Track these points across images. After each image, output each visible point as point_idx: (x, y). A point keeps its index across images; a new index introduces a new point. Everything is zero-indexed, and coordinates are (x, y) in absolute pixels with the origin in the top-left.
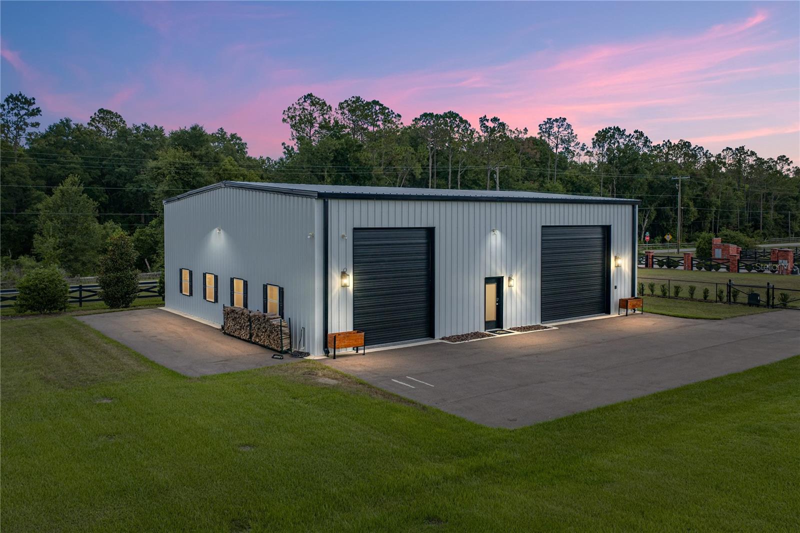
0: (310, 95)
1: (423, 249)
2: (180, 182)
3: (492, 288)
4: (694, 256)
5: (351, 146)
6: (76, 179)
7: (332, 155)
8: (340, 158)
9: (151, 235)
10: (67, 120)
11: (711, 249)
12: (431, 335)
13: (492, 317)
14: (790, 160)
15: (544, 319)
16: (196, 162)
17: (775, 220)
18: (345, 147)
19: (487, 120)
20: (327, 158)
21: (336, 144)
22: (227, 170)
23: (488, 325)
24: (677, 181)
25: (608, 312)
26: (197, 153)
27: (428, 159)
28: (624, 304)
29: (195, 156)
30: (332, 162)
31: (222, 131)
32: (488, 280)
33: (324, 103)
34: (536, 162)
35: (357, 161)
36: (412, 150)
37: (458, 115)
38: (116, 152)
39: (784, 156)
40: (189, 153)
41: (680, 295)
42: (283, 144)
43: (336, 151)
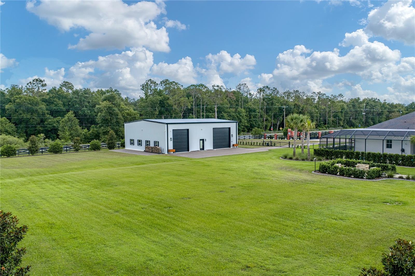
0: (150, 80)
1: (186, 133)
2: (108, 113)
3: (202, 141)
4: (283, 135)
5: (165, 98)
6: (72, 112)
7: (159, 102)
8: (162, 103)
9: (97, 131)
10: (55, 88)
11: (287, 133)
12: (188, 151)
13: (202, 147)
14: (343, 96)
15: (214, 148)
16: (114, 106)
17: (332, 121)
18: (163, 99)
19: (215, 86)
20: (157, 103)
21: (160, 98)
22: (122, 108)
23: (201, 149)
24: (284, 108)
25: (230, 147)
26: (114, 103)
27: (193, 102)
28: (233, 145)
29: (113, 104)
30: (159, 104)
31: (111, 88)
32: (201, 140)
33: (156, 83)
34: (235, 101)
35: (168, 103)
36: (187, 99)
37: (204, 85)
38: (75, 100)
39: (341, 94)
40: (110, 103)
41: (255, 144)
42: (140, 96)
43: (160, 100)
